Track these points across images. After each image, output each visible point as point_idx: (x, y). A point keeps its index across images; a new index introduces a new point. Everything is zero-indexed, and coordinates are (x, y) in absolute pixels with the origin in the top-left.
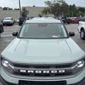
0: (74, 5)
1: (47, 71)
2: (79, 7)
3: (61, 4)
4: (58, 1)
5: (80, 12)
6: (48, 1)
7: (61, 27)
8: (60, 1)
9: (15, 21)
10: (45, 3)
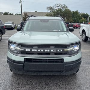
0: (77, 11)
1: (47, 50)
2: (82, 13)
3: (63, 10)
4: (60, 7)
5: (83, 18)
6: (50, 7)
7: (61, 23)
8: (62, 7)
9: (15, 26)
10: (48, 8)
